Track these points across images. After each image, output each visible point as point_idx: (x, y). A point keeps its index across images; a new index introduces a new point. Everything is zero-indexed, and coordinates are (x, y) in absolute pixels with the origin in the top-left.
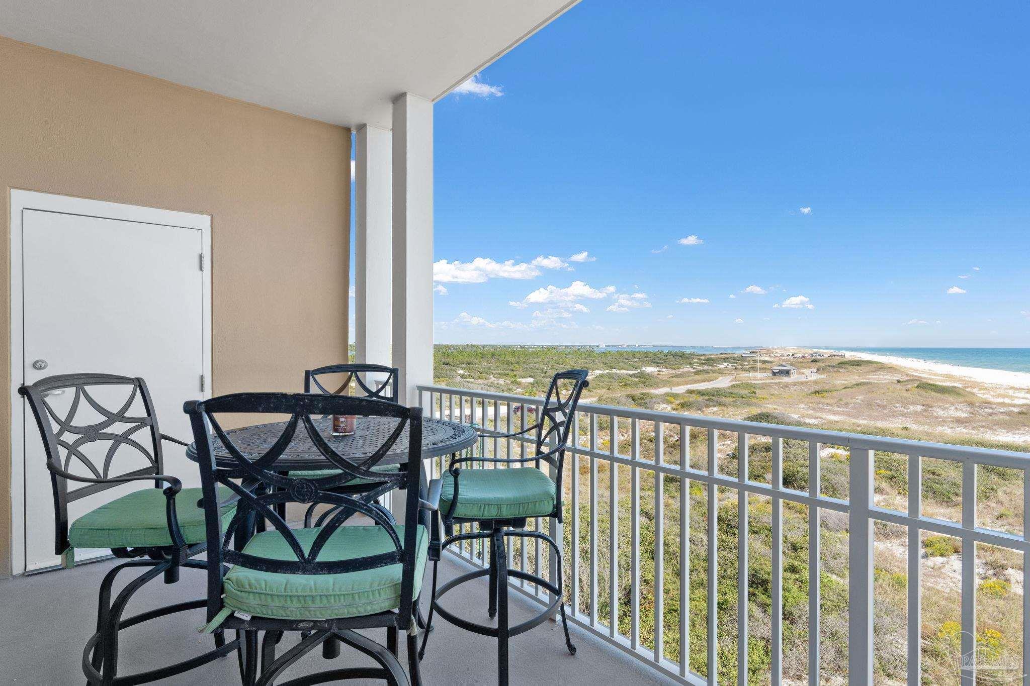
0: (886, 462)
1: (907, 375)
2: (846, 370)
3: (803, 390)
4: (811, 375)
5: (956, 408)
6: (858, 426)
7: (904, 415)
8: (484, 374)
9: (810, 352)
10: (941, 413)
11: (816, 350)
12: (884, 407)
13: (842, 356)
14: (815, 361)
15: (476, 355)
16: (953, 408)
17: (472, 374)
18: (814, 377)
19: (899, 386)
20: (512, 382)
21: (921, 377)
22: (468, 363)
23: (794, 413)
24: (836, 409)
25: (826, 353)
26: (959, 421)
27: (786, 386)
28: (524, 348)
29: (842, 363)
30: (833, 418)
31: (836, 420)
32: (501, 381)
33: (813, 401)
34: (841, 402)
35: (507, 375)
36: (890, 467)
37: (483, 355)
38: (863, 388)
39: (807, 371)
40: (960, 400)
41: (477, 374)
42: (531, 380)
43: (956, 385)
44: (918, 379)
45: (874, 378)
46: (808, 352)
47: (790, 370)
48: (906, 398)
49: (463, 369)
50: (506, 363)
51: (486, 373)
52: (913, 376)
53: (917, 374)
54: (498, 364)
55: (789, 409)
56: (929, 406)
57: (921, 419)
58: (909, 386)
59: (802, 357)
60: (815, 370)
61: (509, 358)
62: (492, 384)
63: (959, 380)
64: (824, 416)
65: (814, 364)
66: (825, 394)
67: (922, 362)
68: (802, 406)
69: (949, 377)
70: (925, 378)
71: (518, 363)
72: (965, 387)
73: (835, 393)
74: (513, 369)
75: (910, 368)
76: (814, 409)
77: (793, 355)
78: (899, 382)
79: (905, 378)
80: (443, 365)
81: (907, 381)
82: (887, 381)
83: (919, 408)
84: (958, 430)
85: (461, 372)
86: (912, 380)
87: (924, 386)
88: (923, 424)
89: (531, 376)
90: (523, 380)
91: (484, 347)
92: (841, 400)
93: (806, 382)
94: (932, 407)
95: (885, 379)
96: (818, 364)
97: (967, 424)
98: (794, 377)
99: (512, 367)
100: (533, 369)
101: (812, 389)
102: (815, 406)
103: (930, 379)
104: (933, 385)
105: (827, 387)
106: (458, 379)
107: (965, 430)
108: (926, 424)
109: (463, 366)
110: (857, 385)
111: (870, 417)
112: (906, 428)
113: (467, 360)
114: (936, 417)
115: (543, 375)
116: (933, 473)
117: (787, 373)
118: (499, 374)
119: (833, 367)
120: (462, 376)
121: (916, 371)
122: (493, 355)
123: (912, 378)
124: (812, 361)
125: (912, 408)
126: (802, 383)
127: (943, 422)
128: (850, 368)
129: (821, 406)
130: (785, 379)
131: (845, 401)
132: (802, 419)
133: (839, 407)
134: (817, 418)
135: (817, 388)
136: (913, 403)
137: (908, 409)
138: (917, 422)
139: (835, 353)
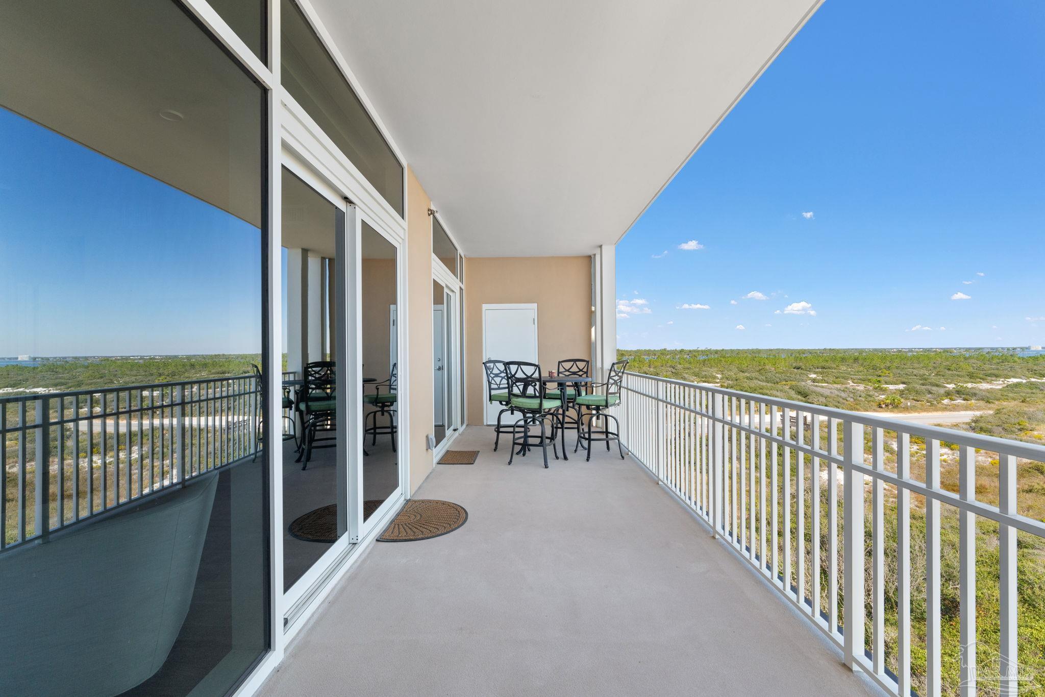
8: (840, 378)
15: (834, 359)
17: (826, 379)
20: (875, 389)
22: (823, 368)
28: (900, 351)
32: (861, 387)
35: (869, 380)
37: (843, 360)
41: (831, 379)
42: (901, 387)
49: (816, 373)
50: (871, 368)
51: (843, 378)
54: (861, 369)
61: (877, 362)
62: (846, 390)
71: (889, 368)
74: (880, 374)
80: (792, 369)
85: (813, 376)
89: (904, 383)
90: (891, 387)
91: (845, 351)
99: (879, 373)
100: (909, 375)
106: (809, 382)
109: (817, 370)
113: (823, 364)
115: (921, 382)
118: (860, 379)
120: (814, 381)
122: (856, 360)
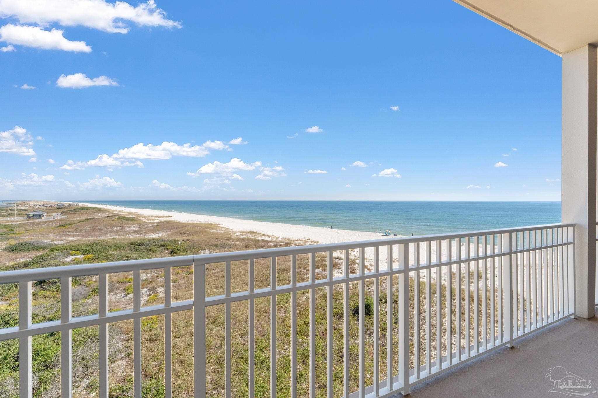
0: (105, 257)
1: (112, 213)
2: (80, 213)
3: (52, 226)
4: (57, 216)
5: (134, 226)
6: (89, 241)
7: (112, 232)
9: (56, 203)
10: (128, 229)
11: (60, 202)
12: (102, 230)
13: (77, 205)
14: (60, 208)
16: (133, 227)
18: (59, 217)
19: (109, 219)
21: (119, 214)
23: (46, 240)
24: (74, 233)
25: (67, 204)
26: (135, 232)
27: (39, 224)
29: (77, 209)
30: (72, 239)
31: (75, 239)
33: (59, 231)
34: (77, 230)
36: (107, 258)
38: (89, 221)
39: (53, 214)
40: (135, 223)
43: (133, 216)
44: (118, 215)
45: (96, 216)
46: (54, 204)
47: (42, 214)
48: (112, 224)
52: (115, 213)
53: (117, 213)
55: (42, 238)
56: (123, 227)
57: (119, 233)
58: (113, 218)
59: (50, 206)
60: (60, 213)
63: (134, 214)
64: (67, 238)
65: (59, 210)
66: (67, 226)
67: (118, 207)
68: (52, 234)
69: (130, 213)
70: (120, 214)
72: (137, 217)
73: (73, 225)
75: (113, 210)
76: (60, 236)
77: (44, 205)
78: (108, 217)
79: (111, 215)
81: (112, 216)
82: (102, 217)
83: (118, 228)
84: (135, 235)
86: (114, 216)
87: (120, 218)
88: (120, 236)
92: (78, 228)
93: (54, 221)
94: (124, 227)
95: (101, 216)
96: (62, 210)
97: (138, 233)
98: (45, 218)
101: (58, 224)
102: (61, 233)
103: (123, 215)
104: (125, 217)
105: (68, 222)
107: (137, 235)
108: (121, 235)
110: (87, 220)
111: (94, 236)
112: (113, 239)
114: (126, 231)
116: (127, 257)
117: (40, 216)
119: (72, 211)
121: (116, 211)
123: (114, 215)
124: (58, 209)
125: (115, 228)
126: (51, 221)
127: (129, 233)
128: (82, 211)
129: (65, 233)
130: (38, 220)
131: (80, 229)
132: (52, 243)
133: (76, 232)
134: (63, 240)
135: (61, 223)
136: (116, 226)
137: (114, 229)
138: (118, 235)
139: (73, 204)
